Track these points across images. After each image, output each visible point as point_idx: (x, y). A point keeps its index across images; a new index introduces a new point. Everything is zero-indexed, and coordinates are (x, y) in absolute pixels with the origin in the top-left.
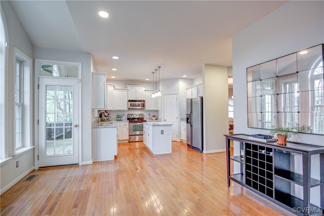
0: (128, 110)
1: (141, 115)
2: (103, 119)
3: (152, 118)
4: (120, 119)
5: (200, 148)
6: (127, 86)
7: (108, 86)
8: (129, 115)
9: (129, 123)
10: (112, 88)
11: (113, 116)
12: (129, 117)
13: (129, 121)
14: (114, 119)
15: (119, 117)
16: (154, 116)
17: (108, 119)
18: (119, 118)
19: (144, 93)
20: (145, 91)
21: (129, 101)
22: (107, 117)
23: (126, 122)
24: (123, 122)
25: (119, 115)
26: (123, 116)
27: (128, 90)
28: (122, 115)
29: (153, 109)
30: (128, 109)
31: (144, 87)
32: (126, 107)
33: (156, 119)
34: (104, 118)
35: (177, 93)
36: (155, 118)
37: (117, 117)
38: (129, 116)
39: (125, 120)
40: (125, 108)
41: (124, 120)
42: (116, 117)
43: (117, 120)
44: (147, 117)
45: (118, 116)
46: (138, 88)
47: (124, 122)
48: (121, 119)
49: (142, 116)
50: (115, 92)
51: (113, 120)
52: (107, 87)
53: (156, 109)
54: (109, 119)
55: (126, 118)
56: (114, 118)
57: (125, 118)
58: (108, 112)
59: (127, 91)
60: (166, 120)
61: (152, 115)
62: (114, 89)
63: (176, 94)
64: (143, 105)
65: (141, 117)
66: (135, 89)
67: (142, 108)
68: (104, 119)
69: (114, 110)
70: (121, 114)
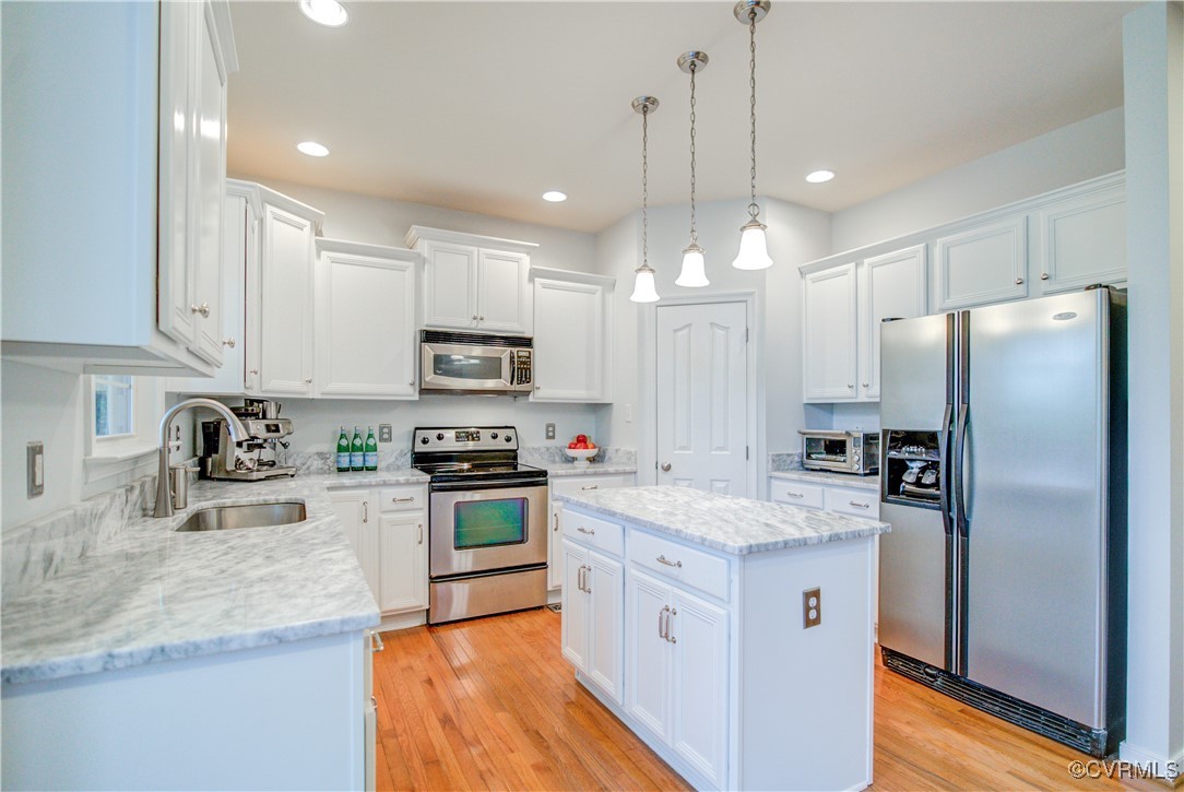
0: (416, 397)
1: (502, 434)
2: (230, 466)
3: (572, 453)
4: (358, 461)
5: (1097, 723)
6: (414, 230)
7: (269, 208)
8: (421, 434)
9: (432, 490)
10: (306, 235)
11: (311, 440)
12: (421, 448)
13: (428, 477)
14: (317, 464)
15: (355, 448)
16: (581, 441)
17: (272, 464)
18: (353, 457)
19: (528, 287)
20: (531, 280)
21: (431, 336)
22: (260, 446)
23: (408, 483)
24: (385, 484)
25: (350, 430)
26: (381, 440)
27: (421, 262)
28: (377, 436)
29: (581, 394)
30: (423, 391)
31: (529, 251)
32: (409, 374)
33: (592, 460)
34: (233, 453)
35: (751, 294)
36: (591, 452)
37: (340, 449)
38: (425, 441)
39: (398, 468)
40: (402, 385)
41: (388, 469)
42: (330, 447)
43: (340, 470)
44: (536, 445)
45: (344, 442)
46: (490, 257)
47: (398, 484)
48: (370, 464)
49: (508, 440)
50: (323, 264)
51: (309, 473)
52: (262, 221)
53: (595, 396)
54: (281, 461)
55: (402, 454)
56: (321, 455)
57: (394, 452)
58: (272, 413)
59: (411, 265)
60: (668, 469)
61: (564, 438)
62: (322, 246)
63: (741, 300)
64: (523, 372)
65: (501, 444)
66: (469, 255)
67: (516, 387)
68: (239, 463)
69: (318, 396)
70: (368, 423)
